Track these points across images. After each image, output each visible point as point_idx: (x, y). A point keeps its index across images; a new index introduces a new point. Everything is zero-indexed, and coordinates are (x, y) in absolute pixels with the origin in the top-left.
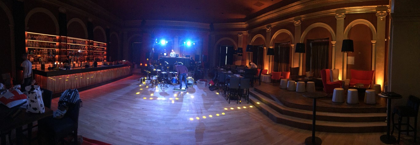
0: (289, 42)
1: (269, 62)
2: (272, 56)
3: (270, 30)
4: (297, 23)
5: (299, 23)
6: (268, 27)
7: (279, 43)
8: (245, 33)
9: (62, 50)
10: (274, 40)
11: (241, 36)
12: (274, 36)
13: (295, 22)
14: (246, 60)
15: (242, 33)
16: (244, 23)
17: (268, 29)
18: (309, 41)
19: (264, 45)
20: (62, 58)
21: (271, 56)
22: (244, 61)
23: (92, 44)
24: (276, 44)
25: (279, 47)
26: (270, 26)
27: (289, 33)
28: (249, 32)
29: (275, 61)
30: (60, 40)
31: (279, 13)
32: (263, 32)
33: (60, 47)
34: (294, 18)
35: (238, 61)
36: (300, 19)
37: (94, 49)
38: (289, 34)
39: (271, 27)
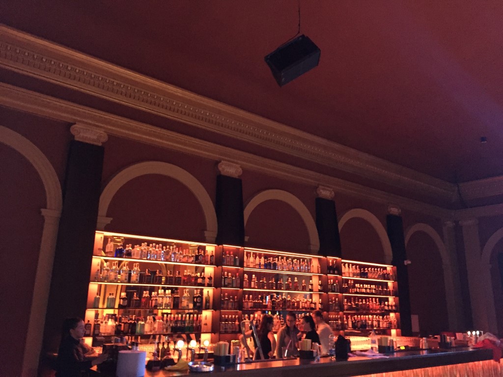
9: (226, 291)
20: (226, 320)
23: (337, 269)
30: (218, 260)
33: (217, 282)
37: (344, 287)
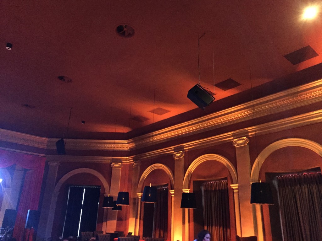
0: (226, 179)
1: (184, 223)
2: (189, 210)
3: (181, 155)
4: (240, 142)
5: (245, 142)
6: (177, 150)
7: (203, 181)
8: (127, 160)
10: (191, 175)
11: (118, 167)
12: (192, 167)
13: (235, 140)
14: (127, 219)
15: (120, 161)
16: (126, 142)
17: (178, 155)
18: (270, 176)
19: (169, 185)
21: (187, 210)
22: (122, 220)
24: (197, 184)
25: (203, 189)
26: (182, 148)
27: (224, 161)
28: (135, 159)
29: (195, 220)
31: (200, 126)
32: (168, 160)
34: (232, 133)
35: (108, 222)
36: (246, 134)
38: (225, 164)
39: (183, 150)
